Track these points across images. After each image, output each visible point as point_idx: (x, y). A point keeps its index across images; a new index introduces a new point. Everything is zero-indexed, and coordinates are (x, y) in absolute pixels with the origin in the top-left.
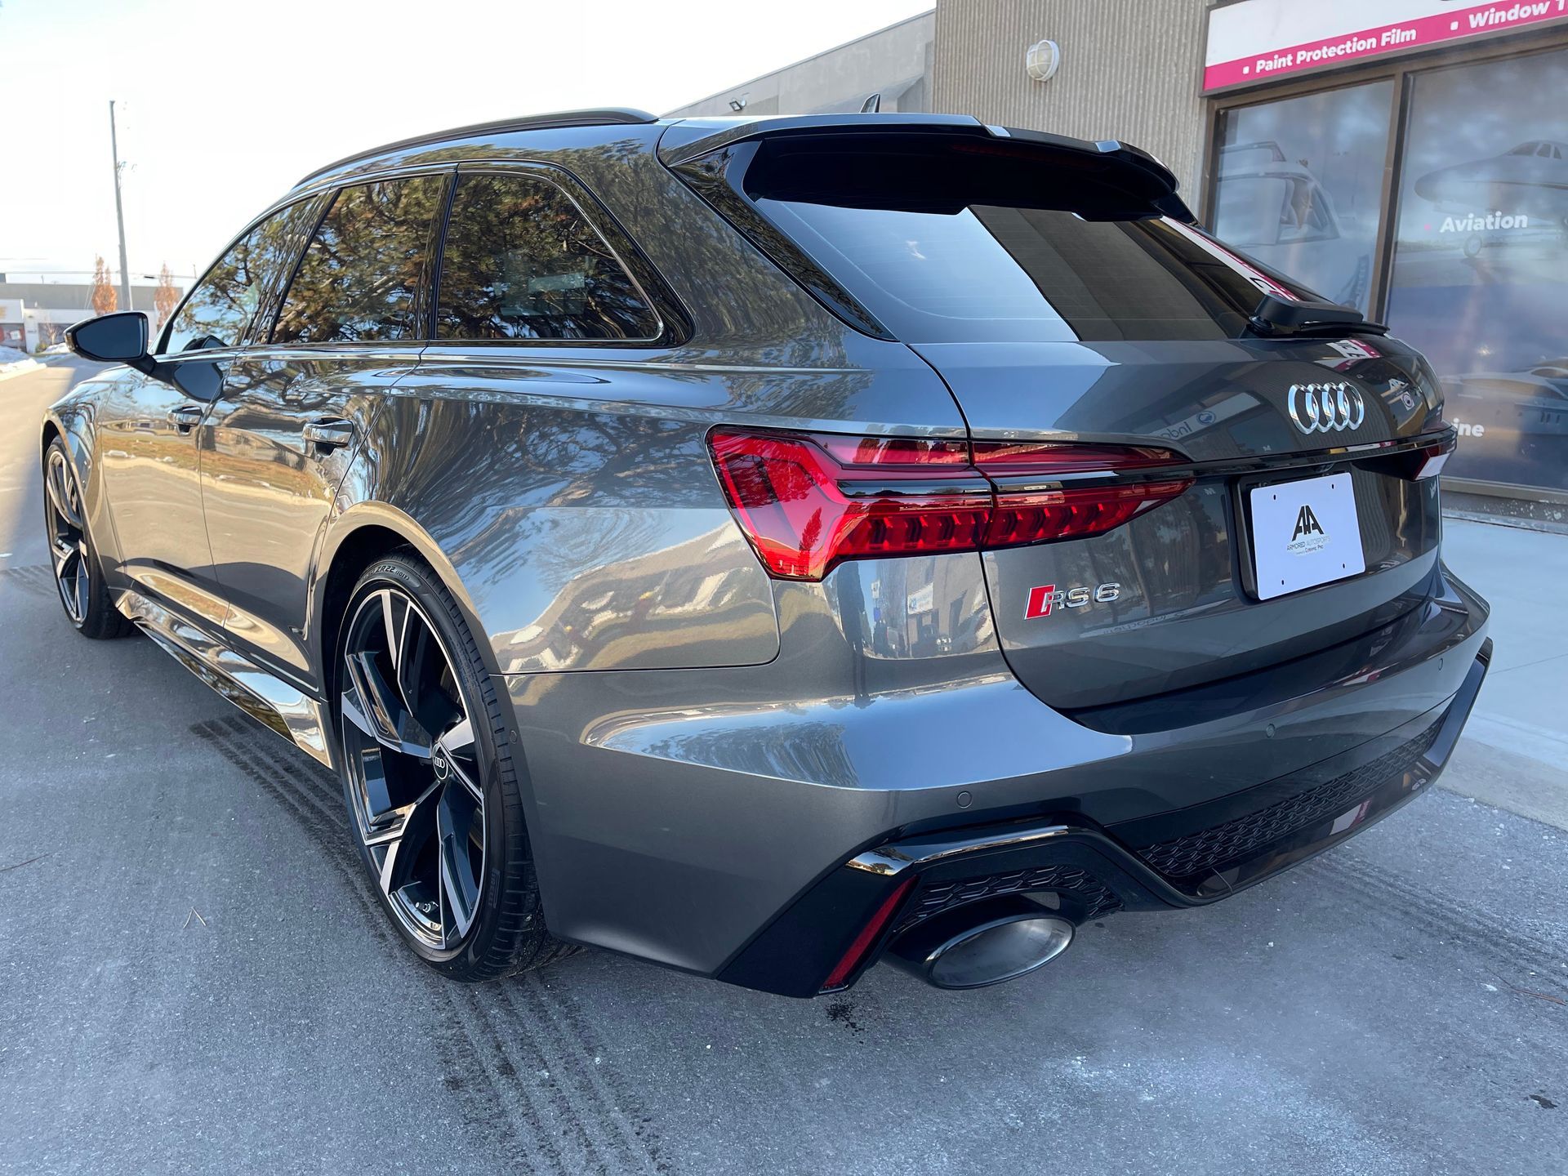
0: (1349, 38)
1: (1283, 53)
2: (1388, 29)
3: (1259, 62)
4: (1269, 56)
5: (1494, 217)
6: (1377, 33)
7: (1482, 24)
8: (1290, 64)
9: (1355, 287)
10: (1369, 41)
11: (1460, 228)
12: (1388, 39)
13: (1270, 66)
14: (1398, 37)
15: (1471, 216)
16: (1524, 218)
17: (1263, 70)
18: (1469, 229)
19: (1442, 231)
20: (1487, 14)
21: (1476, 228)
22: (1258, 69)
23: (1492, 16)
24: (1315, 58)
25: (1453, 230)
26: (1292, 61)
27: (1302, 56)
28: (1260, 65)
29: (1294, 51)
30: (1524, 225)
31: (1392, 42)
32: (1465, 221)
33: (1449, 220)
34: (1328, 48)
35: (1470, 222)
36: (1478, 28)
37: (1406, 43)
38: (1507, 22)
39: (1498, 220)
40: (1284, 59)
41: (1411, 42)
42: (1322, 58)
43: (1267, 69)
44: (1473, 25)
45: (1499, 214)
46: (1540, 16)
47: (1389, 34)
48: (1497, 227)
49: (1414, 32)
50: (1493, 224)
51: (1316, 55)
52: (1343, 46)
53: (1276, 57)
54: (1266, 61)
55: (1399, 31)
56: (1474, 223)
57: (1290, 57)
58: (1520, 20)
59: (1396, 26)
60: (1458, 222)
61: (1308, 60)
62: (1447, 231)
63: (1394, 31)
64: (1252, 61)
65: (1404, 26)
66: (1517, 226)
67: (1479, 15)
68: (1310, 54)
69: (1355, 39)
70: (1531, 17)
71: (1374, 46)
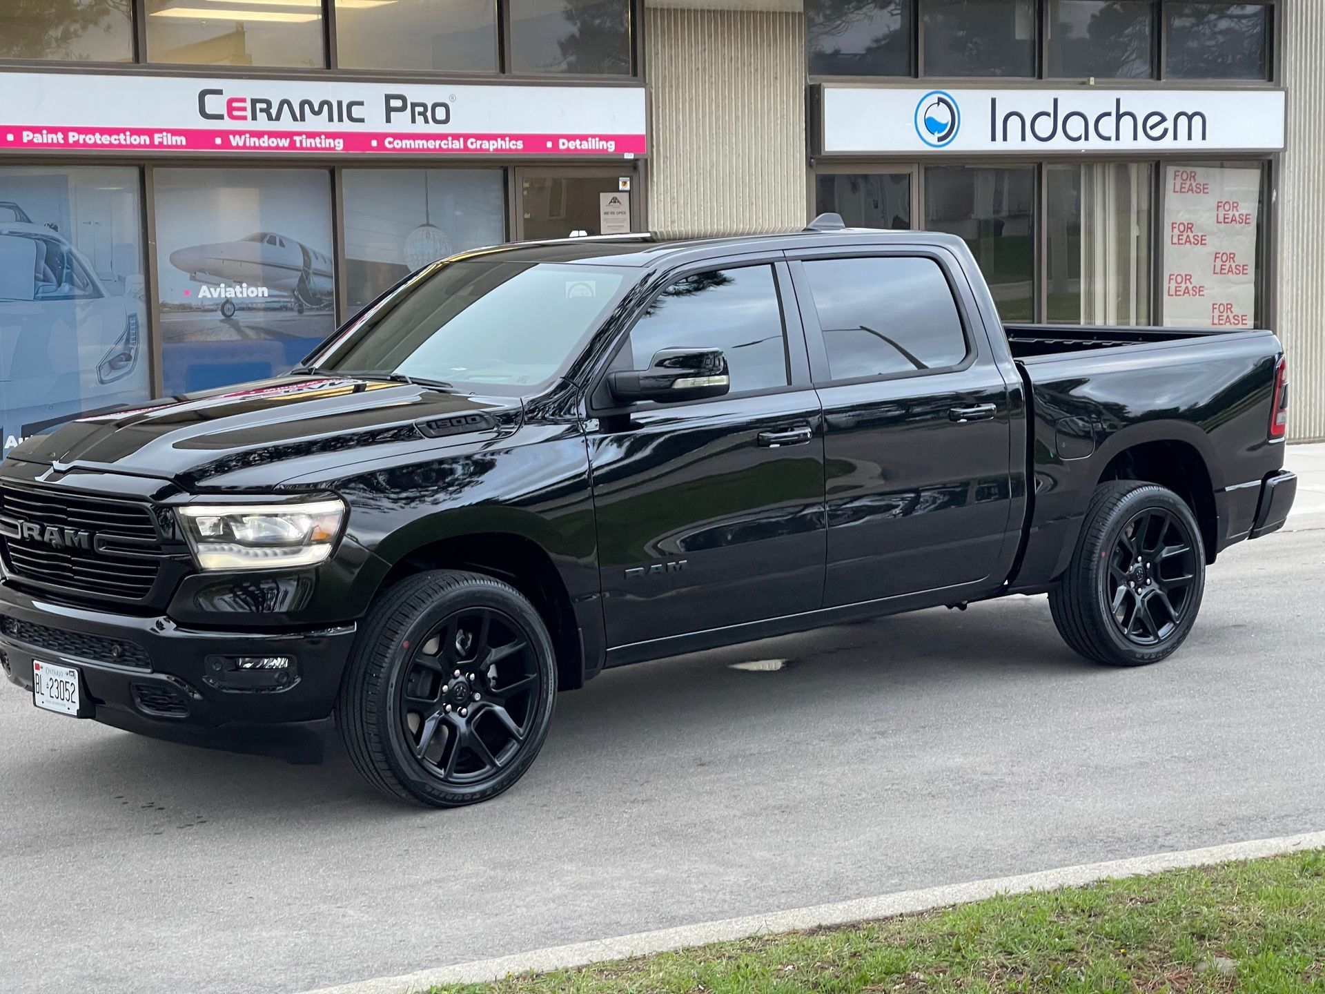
0: (123, 131)
1: (53, 130)
2: (160, 131)
3: (25, 134)
4: (36, 130)
5: (241, 287)
6: (150, 133)
7: (241, 144)
8: (62, 142)
9: (128, 341)
10: (143, 138)
11: (216, 295)
12: (161, 140)
13: (38, 139)
14: (169, 140)
15: (223, 285)
16: (265, 289)
17: (31, 142)
18: (223, 296)
19: (200, 296)
20: (243, 137)
21: (228, 296)
22: (25, 140)
23: (248, 140)
24: (88, 141)
25: (209, 296)
26: (63, 139)
27: (73, 137)
28: (27, 136)
29: (65, 131)
30: (266, 295)
31: (165, 143)
32: (218, 290)
33: (204, 288)
34: (102, 135)
35: (223, 290)
36: (238, 147)
37: (176, 146)
38: (260, 148)
39: (245, 290)
40: (53, 136)
41: (181, 146)
42: (95, 142)
43: (35, 141)
44: (234, 144)
45: (244, 285)
46: (284, 148)
47: (160, 135)
48: (245, 295)
49: (183, 139)
50: (242, 293)
51: (90, 139)
52: (116, 137)
53: (44, 132)
54: (34, 133)
55: (169, 135)
56: (226, 292)
57: (60, 136)
58: (269, 148)
59: (168, 131)
60: (212, 290)
61: (81, 142)
62: (204, 297)
63: (165, 134)
64: (17, 131)
65: (175, 132)
66: (260, 295)
67: (237, 137)
68: (82, 137)
69: (128, 133)
70: (277, 147)
71: (148, 142)
